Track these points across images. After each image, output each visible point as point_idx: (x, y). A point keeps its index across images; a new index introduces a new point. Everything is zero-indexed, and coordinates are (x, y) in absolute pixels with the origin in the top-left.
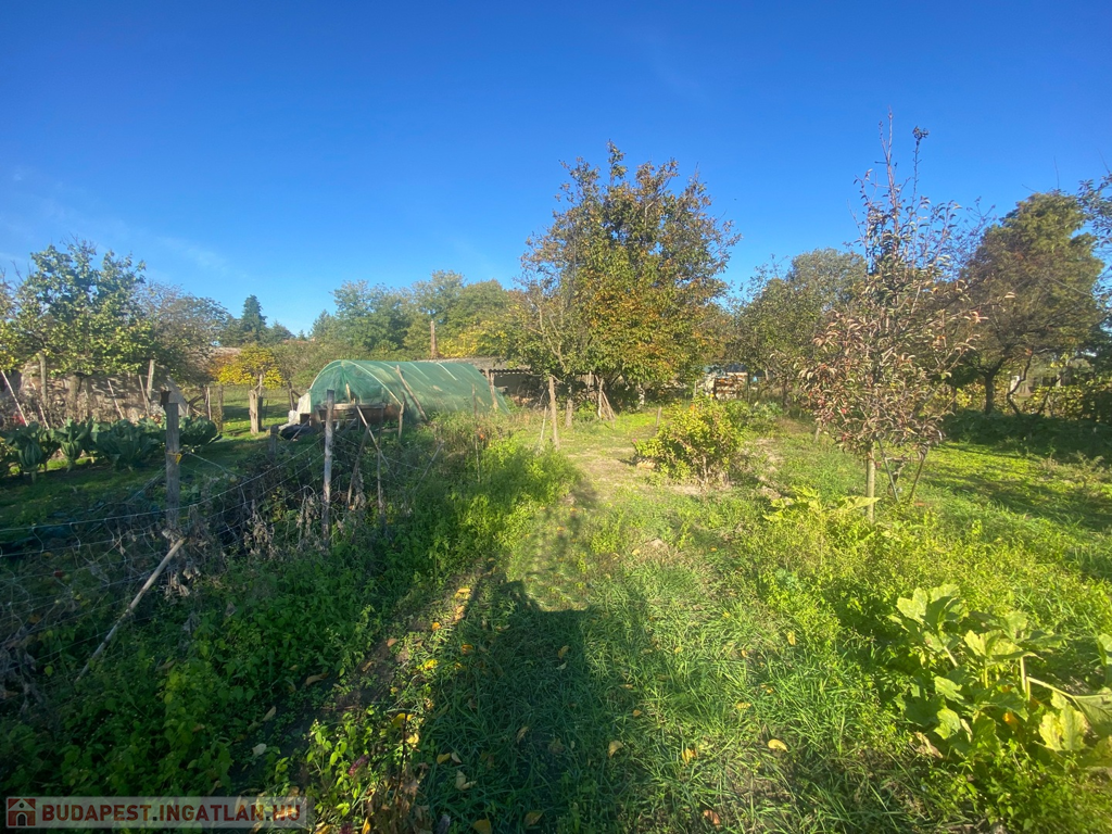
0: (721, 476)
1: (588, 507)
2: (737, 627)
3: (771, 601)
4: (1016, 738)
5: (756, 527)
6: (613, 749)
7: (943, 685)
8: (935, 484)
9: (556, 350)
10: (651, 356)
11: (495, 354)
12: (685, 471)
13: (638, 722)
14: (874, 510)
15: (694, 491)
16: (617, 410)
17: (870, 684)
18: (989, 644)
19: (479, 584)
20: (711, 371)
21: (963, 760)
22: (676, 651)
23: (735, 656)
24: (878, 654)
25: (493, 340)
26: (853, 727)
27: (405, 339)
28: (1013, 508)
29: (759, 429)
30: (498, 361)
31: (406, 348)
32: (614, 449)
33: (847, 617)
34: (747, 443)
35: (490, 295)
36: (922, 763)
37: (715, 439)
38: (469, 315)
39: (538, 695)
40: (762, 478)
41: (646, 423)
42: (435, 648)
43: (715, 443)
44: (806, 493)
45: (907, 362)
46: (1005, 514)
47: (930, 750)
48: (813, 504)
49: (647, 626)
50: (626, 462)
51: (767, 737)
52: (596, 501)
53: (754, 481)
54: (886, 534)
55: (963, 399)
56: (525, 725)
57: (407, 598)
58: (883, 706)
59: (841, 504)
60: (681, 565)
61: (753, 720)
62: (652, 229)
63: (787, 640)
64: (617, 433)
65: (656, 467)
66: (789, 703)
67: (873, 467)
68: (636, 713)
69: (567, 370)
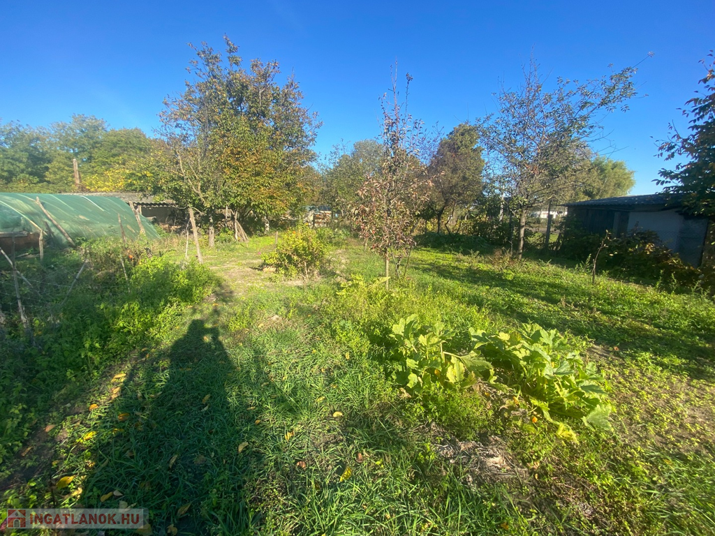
0: (315, 273)
1: (226, 302)
2: (320, 356)
3: (337, 338)
4: (439, 380)
5: (333, 300)
6: (240, 449)
7: (411, 363)
8: (416, 268)
9: (197, 188)
10: (271, 197)
11: (142, 190)
12: (294, 272)
13: (258, 427)
14: (389, 283)
15: (299, 283)
16: (249, 233)
17: (382, 370)
18: (428, 340)
19: (134, 368)
20: (311, 209)
21: (418, 396)
22: (284, 378)
23: (318, 373)
24: (386, 355)
25: (140, 178)
26: (373, 393)
27: (47, 173)
28: (445, 277)
29: (338, 244)
30: (145, 196)
31: (49, 182)
32: (248, 261)
33: (374, 340)
34: (330, 253)
35: (135, 141)
36: (403, 402)
37: (311, 251)
38: (114, 156)
39: (187, 432)
40: (338, 272)
41: (269, 243)
42: (92, 423)
43: (311, 254)
44: (358, 278)
45: (401, 205)
46: (442, 280)
47: (406, 395)
48: (361, 283)
49: (266, 369)
50: (255, 269)
51: (332, 413)
52: (232, 297)
53: (333, 274)
54: (393, 295)
55: (430, 227)
56: (176, 454)
57: (63, 391)
58: (386, 379)
59: (374, 282)
60: (289, 328)
61: (326, 405)
62: (265, 107)
63: (345, 357)
64: (250, 251)
65: (276, 271)
66: (344, 391)
67: (388, 262)
68: (258, 421)
69: (207, 205)
